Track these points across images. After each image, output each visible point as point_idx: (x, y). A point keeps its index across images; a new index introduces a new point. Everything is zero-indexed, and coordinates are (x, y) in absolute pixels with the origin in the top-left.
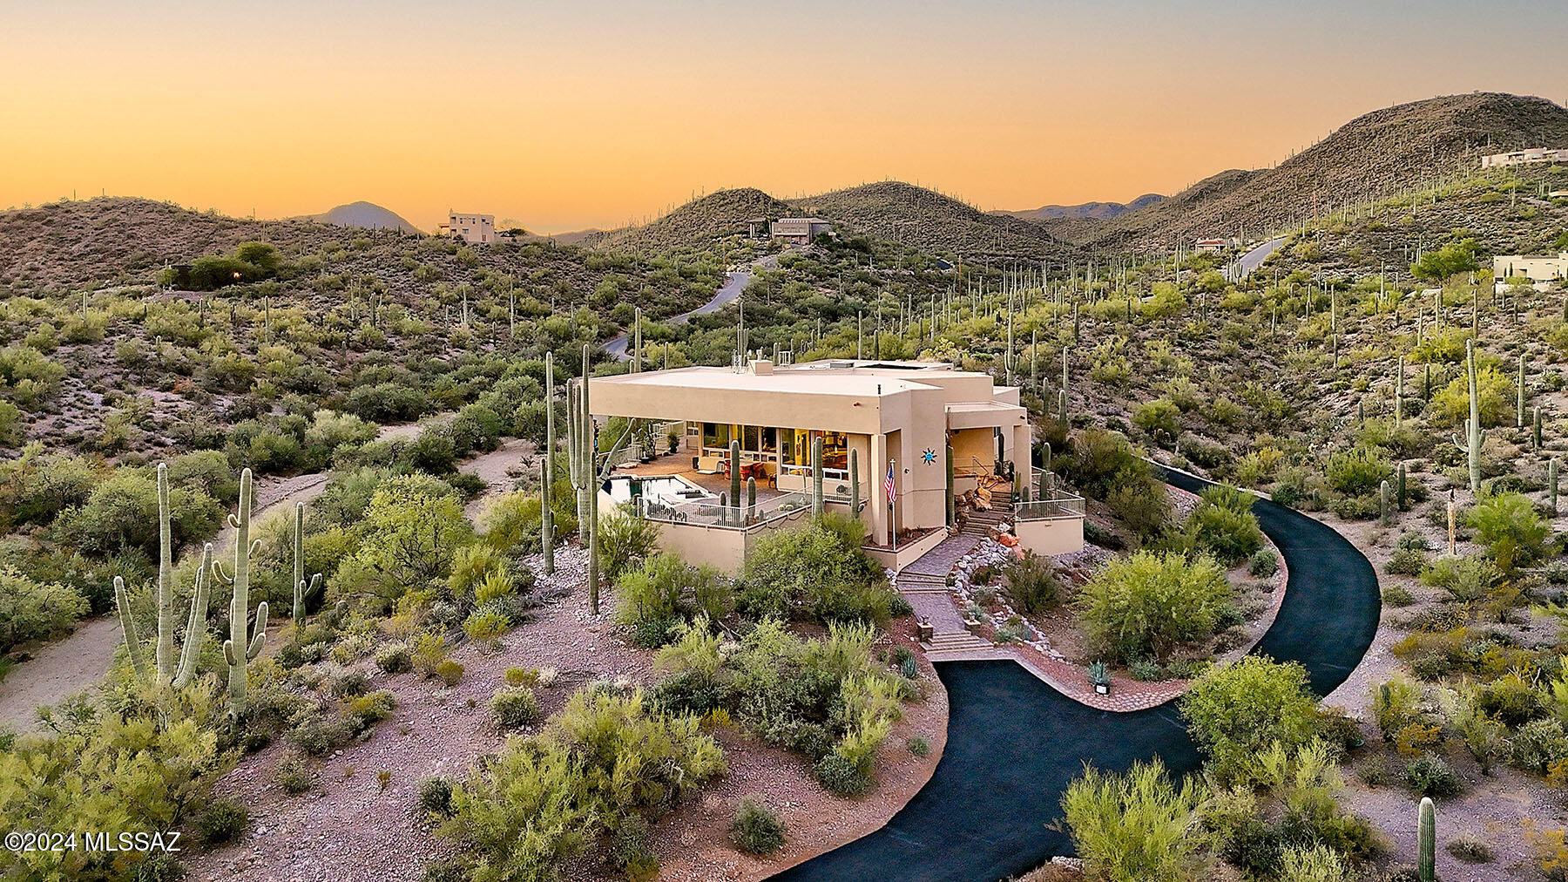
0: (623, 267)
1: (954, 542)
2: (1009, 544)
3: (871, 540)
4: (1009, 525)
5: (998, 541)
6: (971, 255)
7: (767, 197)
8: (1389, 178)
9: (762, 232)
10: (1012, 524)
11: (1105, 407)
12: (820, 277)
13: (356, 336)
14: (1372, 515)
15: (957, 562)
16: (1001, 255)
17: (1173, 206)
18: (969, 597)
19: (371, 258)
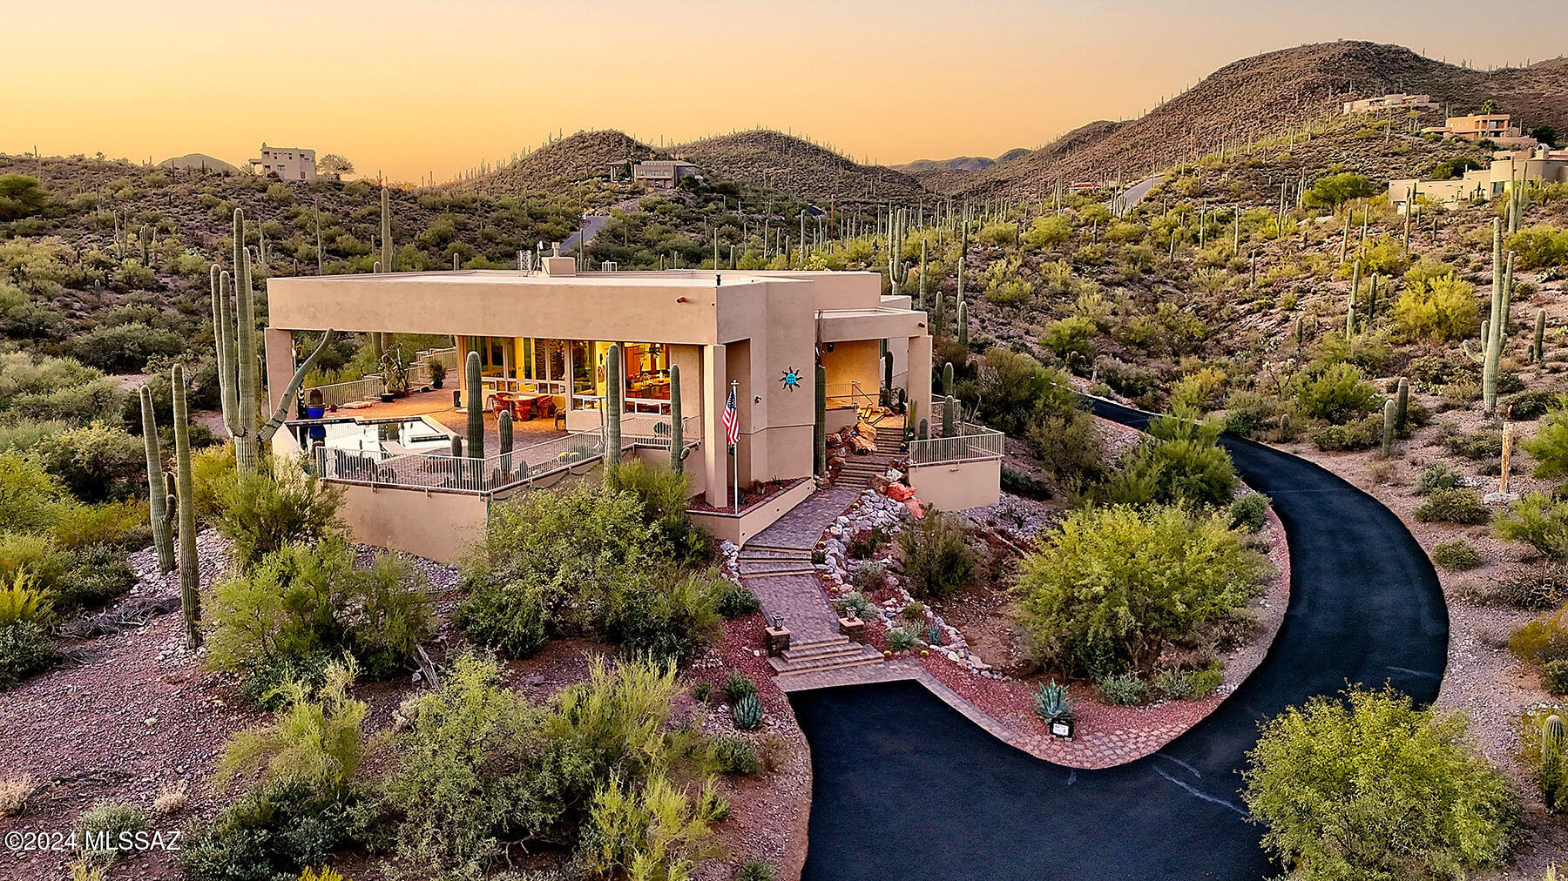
0: (464, 207)
1: (823, 498)
2: (901, 498)
3: (701, 500)
4: (901, 471)
5: (885, 494)
6: (843, 203)
7: (629, 141)
8: (1255, 125)
9: (623, 175)
10: (905, 470)
11: (1004, 331)
12: (685, 220)
13: (118, 275)
14: (1365, 445)
15: (829, 527)
16: (873, 204)
17: (1041, 157)
18: (845, 579)
19: (165, 195)
